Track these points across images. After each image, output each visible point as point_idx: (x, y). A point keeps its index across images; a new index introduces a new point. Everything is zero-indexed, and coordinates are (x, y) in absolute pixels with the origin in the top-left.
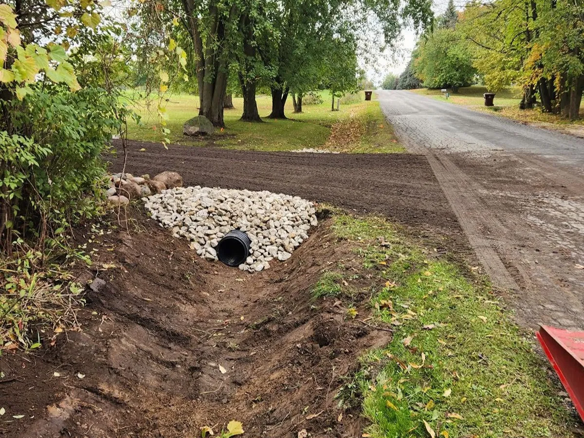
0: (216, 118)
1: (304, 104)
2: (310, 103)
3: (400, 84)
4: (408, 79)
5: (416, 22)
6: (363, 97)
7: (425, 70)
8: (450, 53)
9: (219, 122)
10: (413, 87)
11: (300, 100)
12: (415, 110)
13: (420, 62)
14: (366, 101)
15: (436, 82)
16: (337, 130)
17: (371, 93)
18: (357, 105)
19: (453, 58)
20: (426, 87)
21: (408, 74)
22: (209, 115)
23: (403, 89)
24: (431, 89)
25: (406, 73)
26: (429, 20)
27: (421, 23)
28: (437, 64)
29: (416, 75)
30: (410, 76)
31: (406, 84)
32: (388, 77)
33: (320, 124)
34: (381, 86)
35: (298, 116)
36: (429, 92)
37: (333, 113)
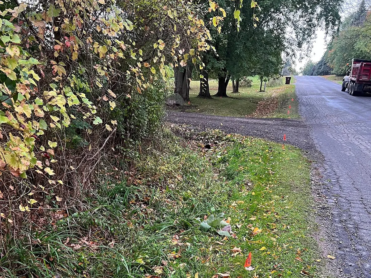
0: (184, 95)
1: (241, 86)
2: (245, 86)
3: (316, 71)
4: (323, 67)
5: (327, 25)
6: (285, 81)
7: (335, 60)
8: (356, 47)
9: (186, 98)
10: (326, 73)
11: (237, 83)
12: (319, 92)
13: (333, 53)
14: (286, 85)
15: (342, 70)
16: (262, 105)
17: (290, 78)
18: (279, 87)
19: (358, 51)
20: (335, 74)
21: (322, 63)
22: (181, 93)
23: (318, 75)
24: (338, 75)
25: (321, 61)
26: (337, 23)
27: (331, 24)
28: (345, 55)
29: (328, 64)
30: (325, 64)
31: (321, 70)
32: (308, 65)
33: (251, 101)
34: (301, 72)
35: (235, 95)
36: (337, 78)
37: (260, 94)
